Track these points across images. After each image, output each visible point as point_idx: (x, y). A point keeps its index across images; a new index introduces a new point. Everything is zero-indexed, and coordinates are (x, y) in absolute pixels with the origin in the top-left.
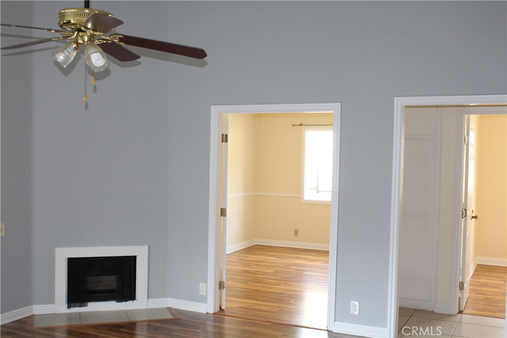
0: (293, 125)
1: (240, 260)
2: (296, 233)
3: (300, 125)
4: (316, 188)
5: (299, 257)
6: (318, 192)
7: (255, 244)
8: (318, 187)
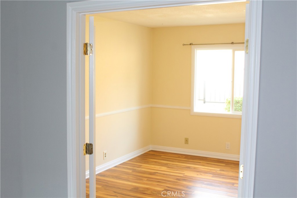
0: (184, 45)
1: (134, 170)
2: (187, 141)
3: (190, 44)
4: (203, 99)
5: (189, 167)
6: (204, 102)
7: (151, 149)
8: (204, 99)
